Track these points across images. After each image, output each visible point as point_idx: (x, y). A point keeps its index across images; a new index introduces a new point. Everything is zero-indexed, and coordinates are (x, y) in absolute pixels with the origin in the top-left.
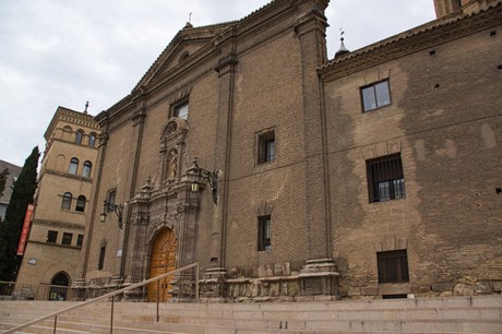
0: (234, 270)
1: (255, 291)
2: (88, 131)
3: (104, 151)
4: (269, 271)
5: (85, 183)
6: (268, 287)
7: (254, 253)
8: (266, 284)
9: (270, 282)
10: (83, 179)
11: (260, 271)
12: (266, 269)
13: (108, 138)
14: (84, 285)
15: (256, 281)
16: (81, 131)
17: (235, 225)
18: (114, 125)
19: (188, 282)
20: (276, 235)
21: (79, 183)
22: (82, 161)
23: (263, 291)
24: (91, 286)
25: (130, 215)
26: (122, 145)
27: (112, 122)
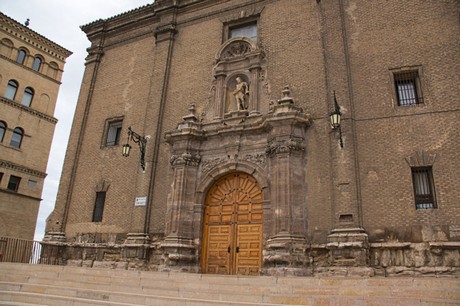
0: (379, 231)
1: (419, 259)
2: (33, 52)
3: (96, 69)
4: (441, 235)
5: (25, 113)
6: (440, 255)
7: (411, 211)
8: (438, 251)
9: (444, 248)
10: (23, 108)
11: (426, 234)
12: (435, 231)
13: (102, 55)
14: (65, 240)
15: (419, 247)
16: (24, 50)
17: (373, 175)
18: (113, 39)
19: (300, 246)
20: (446, 191)
21: (17, 111)
22: (23, 86)
23: (433, 259)
24: (79, 243)
25: (156, 152)
26: (131, 63)
27: (113, 34)
